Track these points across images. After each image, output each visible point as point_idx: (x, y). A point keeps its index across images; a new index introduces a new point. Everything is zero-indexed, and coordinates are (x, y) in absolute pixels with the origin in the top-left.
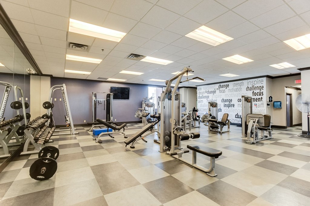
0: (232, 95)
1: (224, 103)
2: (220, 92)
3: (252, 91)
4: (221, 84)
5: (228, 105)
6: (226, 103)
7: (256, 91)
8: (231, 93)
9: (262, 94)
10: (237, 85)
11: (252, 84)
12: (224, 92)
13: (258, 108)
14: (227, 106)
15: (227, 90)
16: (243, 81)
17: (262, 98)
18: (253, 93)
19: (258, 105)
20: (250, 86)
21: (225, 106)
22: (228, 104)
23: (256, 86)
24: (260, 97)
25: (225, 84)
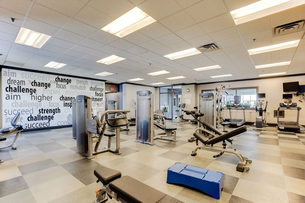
0: (75, 93)
1: (63, 101)
2: (59, 86)
3: (95, 92)
4: (60, 77)
5: (70, 104)
6: (66, 102)
7: (98, 92)
8: (73, 90)
9: (102, 95)
10: (81, 83)
11: (95, 85)
12: (64, 87)
13: (100, 107)
14: (68, 105)
15: (68, 86)
16: (88, 80)
17: (102, 99)
18: (96, 93)
19: (99, 104)
20: (93, 86)
21: (65, 105)
22: (70, 102)
23: (98, 87)
24: (101, 97)
25: (66, 78)
